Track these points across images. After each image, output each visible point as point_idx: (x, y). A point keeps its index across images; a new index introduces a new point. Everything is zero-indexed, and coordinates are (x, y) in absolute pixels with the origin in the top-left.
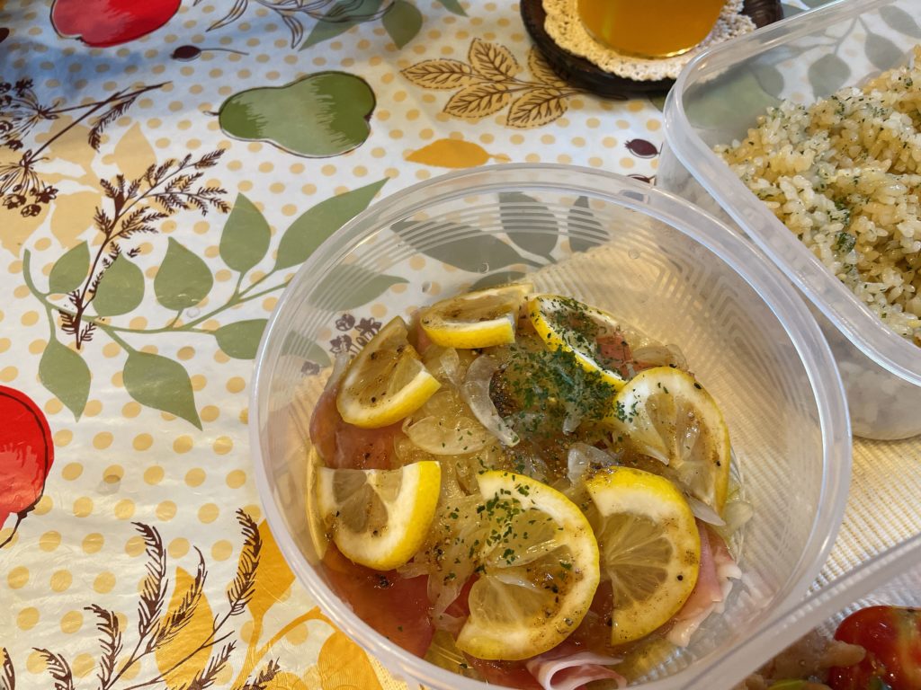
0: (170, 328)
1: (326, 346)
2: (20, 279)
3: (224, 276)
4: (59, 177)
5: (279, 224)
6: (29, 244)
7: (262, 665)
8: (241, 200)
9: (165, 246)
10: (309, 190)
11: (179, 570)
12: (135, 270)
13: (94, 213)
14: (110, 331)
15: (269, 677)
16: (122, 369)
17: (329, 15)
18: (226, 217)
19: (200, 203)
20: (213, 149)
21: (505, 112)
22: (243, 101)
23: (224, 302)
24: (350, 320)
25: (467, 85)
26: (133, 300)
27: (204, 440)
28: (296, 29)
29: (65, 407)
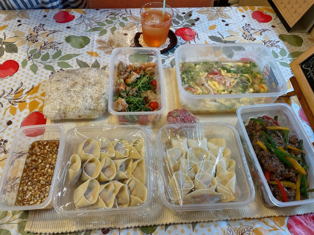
0: (40, 63)
1: (56, 71)
2: (27, 51)
3: (51, 59)
4: (40, 39)
5: (63, 54)
6: (30, 47)
7: (24, 100)
8: (60, 50)
9: (47, 52)
10: (70, 52)
11: (22, 88)
12: (41, 54)
13: (41, 45)
14: (33, 60)
15: (25, 101)
16: (31, 65)
17: (93, 28)
18: (57, 51)
19: (55, 49)
20: (62, 42)
21: (106, 51)
22: (71, 37)
23: (49, 62)
24: (62, 69)
25: (104, 45)
26: (38, 58)
27: (35, 76)
28: (86, 29)
29: (22, 68)
